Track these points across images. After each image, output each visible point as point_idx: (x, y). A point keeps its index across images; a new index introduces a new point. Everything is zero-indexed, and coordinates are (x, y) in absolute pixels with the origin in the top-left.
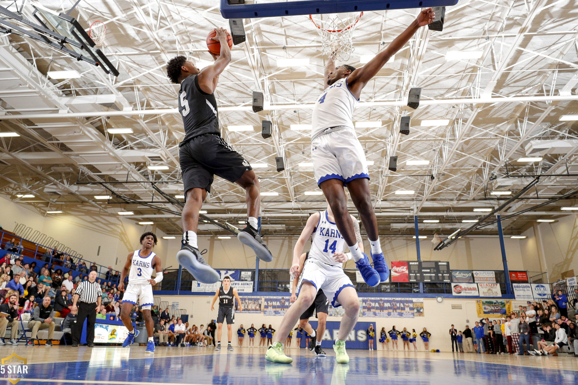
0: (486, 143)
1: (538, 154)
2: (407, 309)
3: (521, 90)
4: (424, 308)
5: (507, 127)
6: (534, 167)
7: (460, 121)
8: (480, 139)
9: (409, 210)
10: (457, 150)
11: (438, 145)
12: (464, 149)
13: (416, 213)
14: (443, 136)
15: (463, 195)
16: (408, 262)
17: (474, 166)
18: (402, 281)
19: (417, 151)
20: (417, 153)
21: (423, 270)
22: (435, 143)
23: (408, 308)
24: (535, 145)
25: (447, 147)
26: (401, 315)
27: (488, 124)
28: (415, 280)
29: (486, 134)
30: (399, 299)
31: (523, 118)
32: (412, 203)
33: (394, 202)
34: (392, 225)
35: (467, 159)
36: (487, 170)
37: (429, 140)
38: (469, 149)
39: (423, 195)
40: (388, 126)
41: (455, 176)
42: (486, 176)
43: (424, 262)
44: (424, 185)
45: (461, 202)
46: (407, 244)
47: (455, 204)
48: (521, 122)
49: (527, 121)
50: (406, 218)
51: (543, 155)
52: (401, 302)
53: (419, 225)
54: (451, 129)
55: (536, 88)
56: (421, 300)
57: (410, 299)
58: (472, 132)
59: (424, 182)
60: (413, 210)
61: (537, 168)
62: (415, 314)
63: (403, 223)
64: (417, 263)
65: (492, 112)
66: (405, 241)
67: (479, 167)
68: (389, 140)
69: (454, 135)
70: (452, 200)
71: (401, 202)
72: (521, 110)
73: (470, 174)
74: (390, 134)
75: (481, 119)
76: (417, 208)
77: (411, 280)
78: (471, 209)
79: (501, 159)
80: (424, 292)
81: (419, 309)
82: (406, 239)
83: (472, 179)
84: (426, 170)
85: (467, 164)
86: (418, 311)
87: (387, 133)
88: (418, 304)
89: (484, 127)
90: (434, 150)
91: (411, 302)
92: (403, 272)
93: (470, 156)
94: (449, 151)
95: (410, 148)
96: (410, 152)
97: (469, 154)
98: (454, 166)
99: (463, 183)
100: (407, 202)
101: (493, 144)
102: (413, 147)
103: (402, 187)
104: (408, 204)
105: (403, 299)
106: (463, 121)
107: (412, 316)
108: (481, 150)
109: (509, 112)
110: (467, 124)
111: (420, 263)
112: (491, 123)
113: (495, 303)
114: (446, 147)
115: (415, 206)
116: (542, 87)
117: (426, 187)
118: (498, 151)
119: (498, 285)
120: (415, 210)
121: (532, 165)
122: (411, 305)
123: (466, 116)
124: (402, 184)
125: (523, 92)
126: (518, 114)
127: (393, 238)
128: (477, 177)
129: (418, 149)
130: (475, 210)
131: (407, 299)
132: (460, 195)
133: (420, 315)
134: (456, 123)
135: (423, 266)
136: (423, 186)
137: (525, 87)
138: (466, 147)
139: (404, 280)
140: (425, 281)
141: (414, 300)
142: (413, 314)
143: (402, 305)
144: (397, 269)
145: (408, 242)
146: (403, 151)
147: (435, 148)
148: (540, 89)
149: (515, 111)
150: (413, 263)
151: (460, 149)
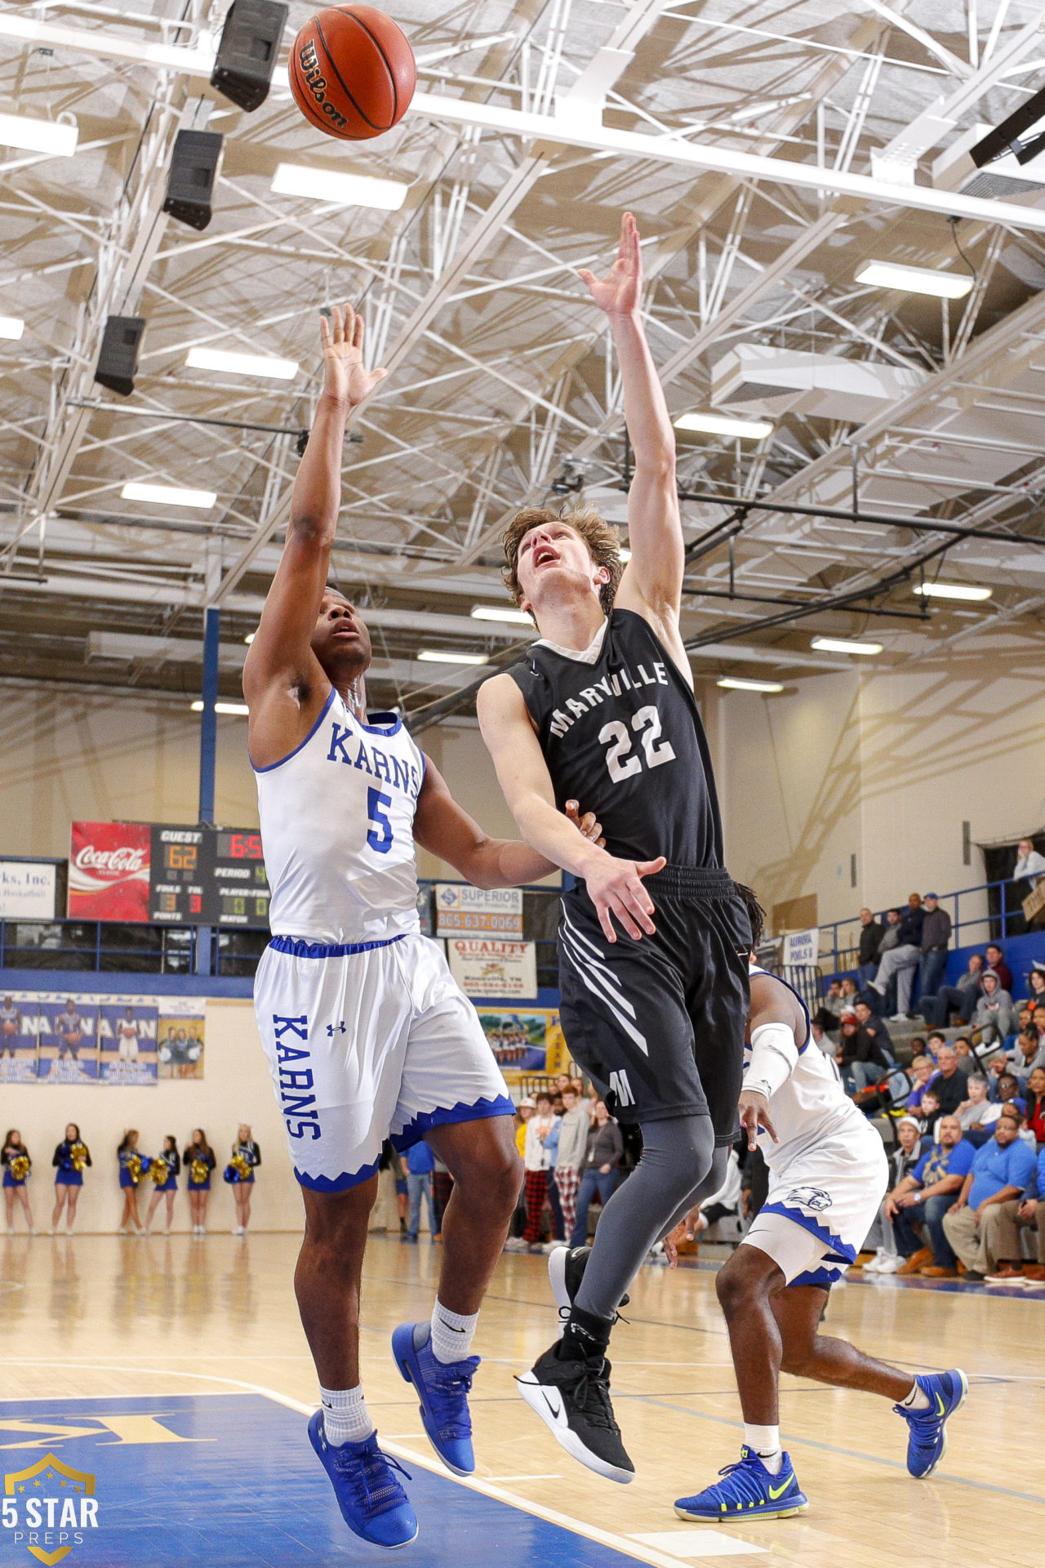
0: (559, 317)
1: (757, 406)
2: (129, 1047)
3: (731, 108)
4: (207, 1040)
5: (656, 262)
6: (739, 454)
7: (459, 197)
8: (537, 293)
9: (185, 577)
10: (431, 327)
11: (348, 289)
12: (464, 330)
13: (218, 597)
14: (374, 249)
15: (432, 541)
16: (156, 830)
17: (498, 413)
18: (117, 918)
19: (245, 301)
20: (247, 312)
21: (220, 872)
22: (334, 276)
23: (134, 1043)
24: (755, 365)
25: (385, 307)
26: (95, 1071)
27: (577, 230)
28: (178, 917)
29: (561, 279)
30: (97, 999)
31: (724, 237)
32: (202, 543)
33: (113, 529)
34: (96, 637)
35: (472, 379)
36: (548, 441)
37: (310, 259)
38: (484, 330)
39: (256, 516)
40: (113, 151)
41: (410, 450)
42: (540, 466)
43: (229, 831)
44: (266, 470)
45: (424, 565)
46: (160, 732)
47: (394, 570)
48: (715, 250)
49: (735, 253)
50: (167, 613)
51: (777, 416)
52: (102, 1012)
53: (224, 649)
54: (415, 225)
55: (791, 111)
56: (197, 1005)
57: (148, 1001)
58: (506, 257)
59: (267, 456)
60: (201, 578)
61: (750, 460)
62: (164, 1070)
63: (150, 633)
64: (196, 837)
65: (600, 180)
66: (152, 719)
67: (518, 420)
68: (113, 219)
69: (425, 258)
70: (386, 552)
71: (148, 536)
72: (719, 197)
73: (477, 444)
74: (120, 189)
75: (549, 200)
76: (224, 571)
77: (161, 916)
78: (461, 604)
79: (610, 402)
80: (213, 972)
81: (182, 1046)
82: (162, 712)
83: (482, 469)
84: (280, 399)
85: (467, 400)
86: (179, 1056)
87: (104, 183)
88: (178, 1025)
89: (559, 242)
90: (326, 312)
91: (152, 1014)
92: (125, 873)
93: (486, 367)
94: (395, 326)
95: (215, 281)
96: (212, 297)
97: (481, 356)
98: (410, 398)
99: (440, 481)
100: (176, 536)
101: (589, 328)
102: (229, 275)
103: (163, 461)
104: (182, 546)
105: (113, 1000)
106: (471, 197)
107: (148, 1077)
108: (532, 345)
109: (673, 197)
110: (487, 215)
111: (210, 837)
112: (591, 229)
113: (507, 1025)
114: (381, 305)
115: (213, 559)
116: (815, 113)
117: (273, 483)
118: (603, 360)
119: (531, 948)
120: (214, 583)
121: (732, 447)
122: (148, 1029)
123: (488, 177)
124: (164, 447)
125: (736, 117)
126: (705, 214)
127: (97, 700)
128: (505, 464)
129: (251, 289)
130: (480, 613)
131: (134, 1000)
132: (422, 539)
133: (183, 1075)
134: (438, 198)
135: (222, 851)
136: (261, 472)
137: (750, 96)
138: (472, 320)
139: (127, 914)
140: (224, 919)
141: (166, 1004)
142: (154, 1069)
143: (105, 1028)
144: (100, 859)
145: (168, 724)
146: (175, 288)
147: (329, 303)
148: (806, 121)
149: (696, 196)
150: (177, 837)
151: (446, 323)
